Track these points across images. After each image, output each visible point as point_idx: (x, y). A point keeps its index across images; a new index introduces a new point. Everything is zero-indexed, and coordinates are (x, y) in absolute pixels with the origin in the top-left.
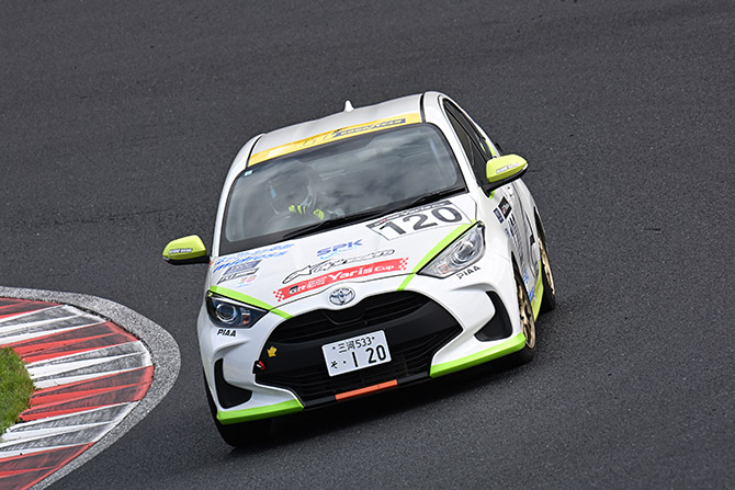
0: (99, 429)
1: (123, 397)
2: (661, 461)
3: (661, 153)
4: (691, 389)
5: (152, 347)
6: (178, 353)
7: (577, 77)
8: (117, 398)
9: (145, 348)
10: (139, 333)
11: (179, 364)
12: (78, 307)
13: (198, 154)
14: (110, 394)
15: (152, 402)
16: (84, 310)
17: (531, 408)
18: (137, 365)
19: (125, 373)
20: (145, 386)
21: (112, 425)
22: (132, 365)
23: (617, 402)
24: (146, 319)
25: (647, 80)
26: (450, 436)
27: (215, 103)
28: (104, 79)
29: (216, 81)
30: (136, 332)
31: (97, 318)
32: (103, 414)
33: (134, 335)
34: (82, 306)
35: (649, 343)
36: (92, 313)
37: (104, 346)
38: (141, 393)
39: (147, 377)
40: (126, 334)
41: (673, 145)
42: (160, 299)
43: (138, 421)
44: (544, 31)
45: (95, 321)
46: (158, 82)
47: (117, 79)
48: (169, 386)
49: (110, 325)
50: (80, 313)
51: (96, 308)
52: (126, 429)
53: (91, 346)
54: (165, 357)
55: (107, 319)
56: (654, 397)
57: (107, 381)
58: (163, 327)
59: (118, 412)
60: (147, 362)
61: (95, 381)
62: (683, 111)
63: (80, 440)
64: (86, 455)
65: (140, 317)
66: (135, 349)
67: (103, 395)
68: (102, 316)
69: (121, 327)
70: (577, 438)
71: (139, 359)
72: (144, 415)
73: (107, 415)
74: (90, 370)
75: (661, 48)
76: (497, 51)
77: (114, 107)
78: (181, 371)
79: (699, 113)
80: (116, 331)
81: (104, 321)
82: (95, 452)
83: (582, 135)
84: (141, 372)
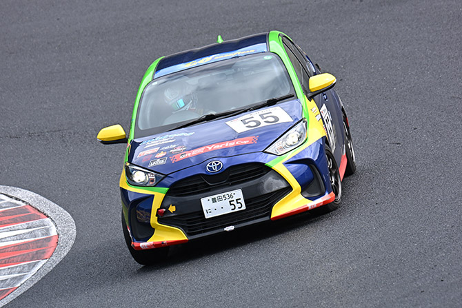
0: (21, 278)
1: (38, 256)
2: (399, 300)
3: (401, 92)
4: (420, 252)
5: (57, 222)
6: (75, 227)
7: (345, 40)
8: (33, 257)
9: (52, 224)
10: (48, 213)
11: (75, 234)
12: (7, 195)
13: (89, 92)
14: (28, 254)
15: (56, 259)
16: (11, 197)
17: (312, 264)
18: (47, 234)
19: (38, 240)
20: (52, 249)
21: (29, 276)
22: (43, 234)
23: (370, 260)
24: (53, 203)
25: (392, 43)
26: (257, 283)
27: (100, 57)
28: (25, 40)
29: (101, 42)
30: (46, 212)
31: (20, 203)
32: (24, 267)
33: (45, 214)
34: (10, 194)
35: (392, 221)
36: (17, 199)
37: (24, 221)
38: (50, 254)
39: (53, 243)
40: (39, 214)
41: (409, 87)
42: (63, 190)
43: (46, 272)
44: (323, 9)
45: (18, 205)
46: (62, 43)
47: (35, 41)
48: (68, 249)
49: (29, 207)
50: (8, 199)
51: (19, 196)
52: (39, 278)
53: (16, 221)
54: (66, 229)
55: (27, 203)
56: (395, 257)
57: (26, 246)
58: (65, 209)
59: (34, 266)
60: (53, 232)
61: (18, 245)
62: (416, 63)
63: (8, 285)
64: (11, 296)
65: (49, 202)
66: (46, 224)
67: (23, 255)
68: (23, 202)
69: (36, 209)
70: (343, 285)
71: (48, 230)
72: (51, 268)
73: (26, 268)
74: (15, 238)
75: (402, 21)
76: (292, 23)
77: (32, 60)
78: (76, 239)
79: (427, 65)
80: (32, 211)
81: (24, 204)
82: (17, 293)
83: (348, 79)
84: (49, 239)
